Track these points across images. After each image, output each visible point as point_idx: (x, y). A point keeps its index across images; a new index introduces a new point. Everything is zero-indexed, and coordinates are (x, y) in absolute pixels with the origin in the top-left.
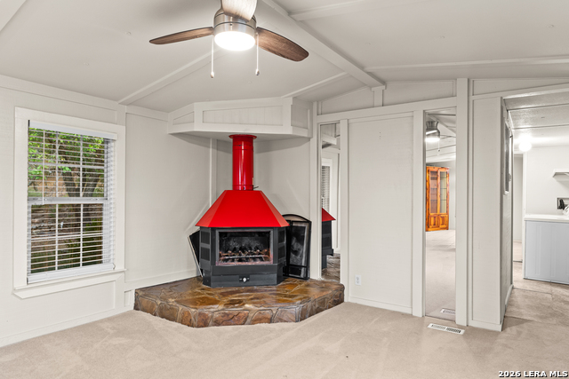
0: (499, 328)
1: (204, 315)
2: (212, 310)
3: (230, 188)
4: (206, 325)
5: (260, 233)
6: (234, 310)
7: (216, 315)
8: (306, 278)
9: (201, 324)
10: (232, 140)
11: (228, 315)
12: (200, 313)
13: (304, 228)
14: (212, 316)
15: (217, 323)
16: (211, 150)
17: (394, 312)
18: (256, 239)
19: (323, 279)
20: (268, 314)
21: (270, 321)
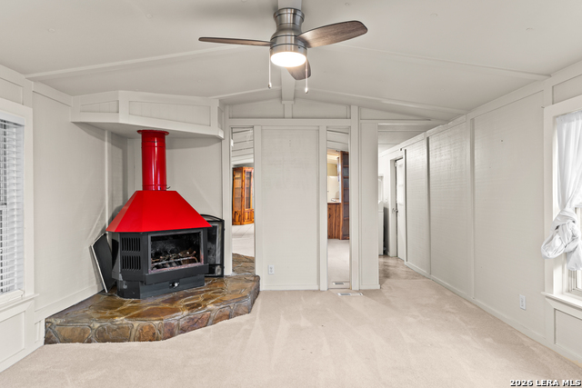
0: (378, 287)
1: (170, 324)
2: (177, 318)
3: (141, 189)
4: (172, 335)
5: (174, 236)
6: (198, 313)
7: (182, 322)
8: (222, 276)
9: (168, 335)
10: (140, 135)
11: (193, 319)
12: (166, 324)
13: (216, 227)
14: (178, 324)
15: (183, 330)
16: (106, 144)
17: (306, 291)
18: (171, 243)
19: (235, 274)
20: (227, 311)
21: (229, 317)
